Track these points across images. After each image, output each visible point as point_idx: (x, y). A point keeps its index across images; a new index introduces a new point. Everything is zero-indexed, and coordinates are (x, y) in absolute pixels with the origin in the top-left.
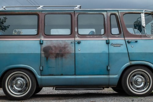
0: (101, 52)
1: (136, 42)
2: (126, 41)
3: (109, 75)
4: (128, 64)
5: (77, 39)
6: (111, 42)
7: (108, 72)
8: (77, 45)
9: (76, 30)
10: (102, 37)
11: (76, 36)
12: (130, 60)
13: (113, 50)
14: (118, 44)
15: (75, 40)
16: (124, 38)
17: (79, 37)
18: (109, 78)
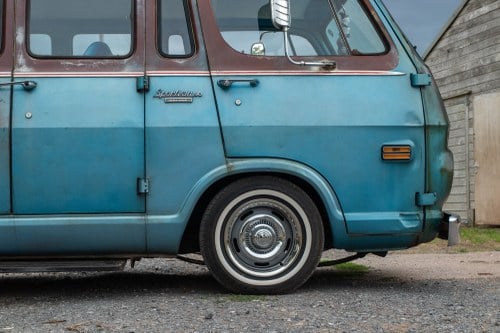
0: (114, 126)
1: (254, 84)
2: (215, 80)
3: (144, 212)
4: (220, 170)
5: (24, 72)
6: (155, 85)
7: (141, 200)
8: (19, 97)
9: (20, 38)
10: (121, 68)
11: (21, 60)
12: (226, 157)
13: (163, 116)
14: (183, 95)
15: (13, 78)
16: (209, 70)
17: (29, 64)
18: (147, 227)
